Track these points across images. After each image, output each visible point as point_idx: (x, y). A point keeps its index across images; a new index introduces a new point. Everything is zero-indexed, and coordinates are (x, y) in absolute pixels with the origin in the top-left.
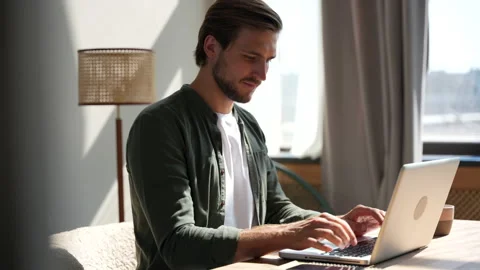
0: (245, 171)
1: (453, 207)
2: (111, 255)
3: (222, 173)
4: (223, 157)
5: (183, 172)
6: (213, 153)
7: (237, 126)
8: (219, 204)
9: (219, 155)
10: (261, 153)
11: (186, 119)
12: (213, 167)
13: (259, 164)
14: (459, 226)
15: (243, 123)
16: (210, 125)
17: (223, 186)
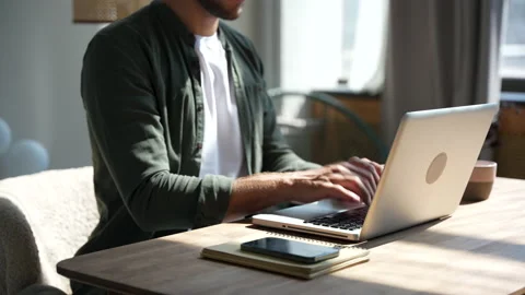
0: (232, 109)
1: (495, 165)
2: (81, 207)
3: (199, 109)
4: (202, 89)
5: (153, 106)
6: (189, 83)
7: (224, 52)
8: (194, 148)
9: (197, 87)
10: (255, 88)
11: (154, 41)
12: (187, 97)
13: (252, 100)
14: (503, 188)
15: (231, 48)
16: (186, 48)
17: (200, 124)
